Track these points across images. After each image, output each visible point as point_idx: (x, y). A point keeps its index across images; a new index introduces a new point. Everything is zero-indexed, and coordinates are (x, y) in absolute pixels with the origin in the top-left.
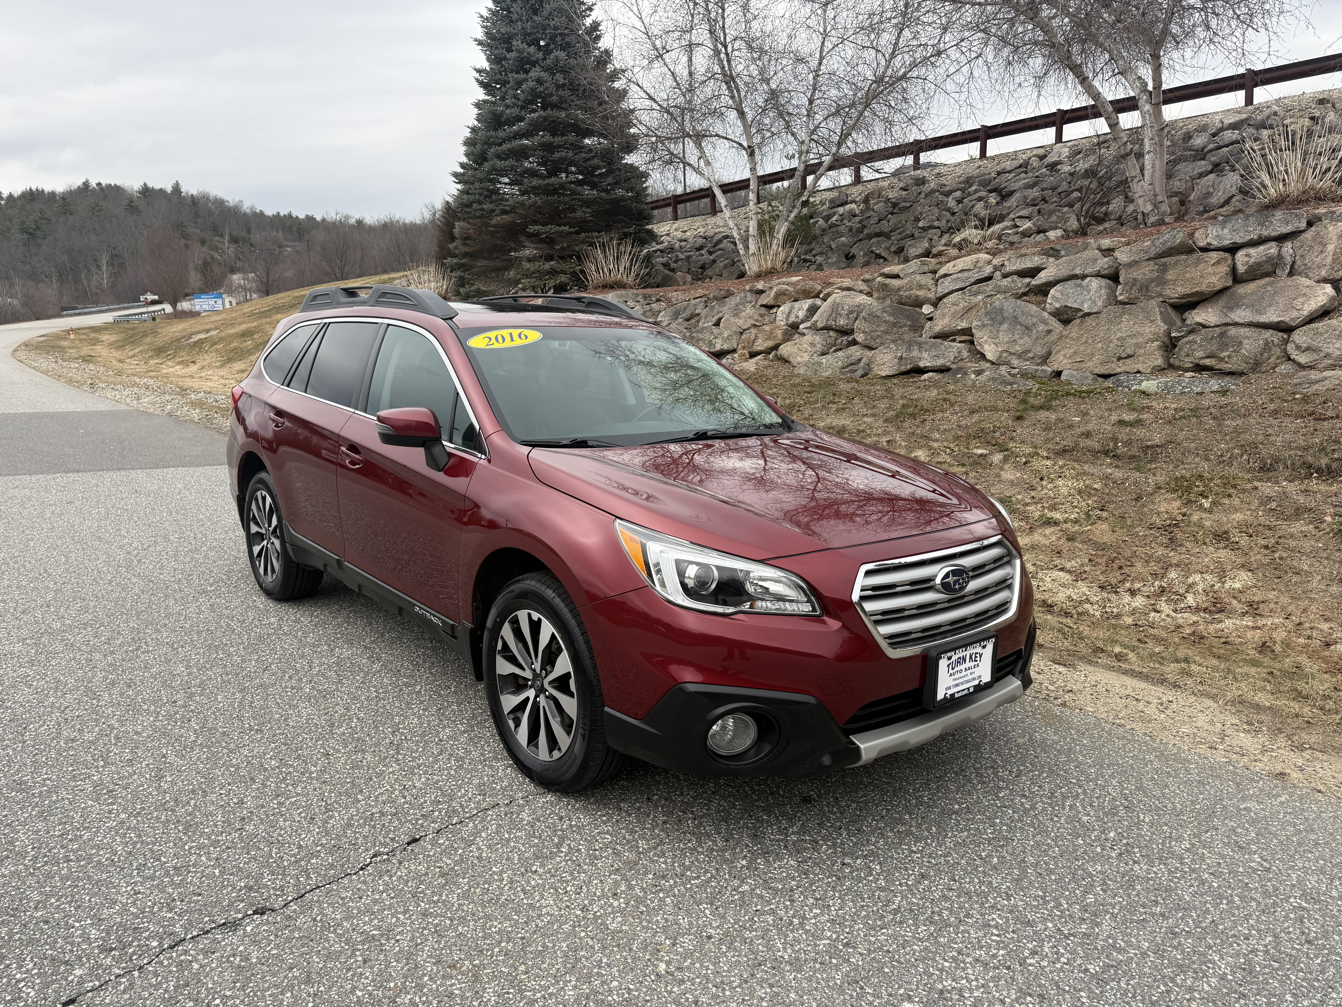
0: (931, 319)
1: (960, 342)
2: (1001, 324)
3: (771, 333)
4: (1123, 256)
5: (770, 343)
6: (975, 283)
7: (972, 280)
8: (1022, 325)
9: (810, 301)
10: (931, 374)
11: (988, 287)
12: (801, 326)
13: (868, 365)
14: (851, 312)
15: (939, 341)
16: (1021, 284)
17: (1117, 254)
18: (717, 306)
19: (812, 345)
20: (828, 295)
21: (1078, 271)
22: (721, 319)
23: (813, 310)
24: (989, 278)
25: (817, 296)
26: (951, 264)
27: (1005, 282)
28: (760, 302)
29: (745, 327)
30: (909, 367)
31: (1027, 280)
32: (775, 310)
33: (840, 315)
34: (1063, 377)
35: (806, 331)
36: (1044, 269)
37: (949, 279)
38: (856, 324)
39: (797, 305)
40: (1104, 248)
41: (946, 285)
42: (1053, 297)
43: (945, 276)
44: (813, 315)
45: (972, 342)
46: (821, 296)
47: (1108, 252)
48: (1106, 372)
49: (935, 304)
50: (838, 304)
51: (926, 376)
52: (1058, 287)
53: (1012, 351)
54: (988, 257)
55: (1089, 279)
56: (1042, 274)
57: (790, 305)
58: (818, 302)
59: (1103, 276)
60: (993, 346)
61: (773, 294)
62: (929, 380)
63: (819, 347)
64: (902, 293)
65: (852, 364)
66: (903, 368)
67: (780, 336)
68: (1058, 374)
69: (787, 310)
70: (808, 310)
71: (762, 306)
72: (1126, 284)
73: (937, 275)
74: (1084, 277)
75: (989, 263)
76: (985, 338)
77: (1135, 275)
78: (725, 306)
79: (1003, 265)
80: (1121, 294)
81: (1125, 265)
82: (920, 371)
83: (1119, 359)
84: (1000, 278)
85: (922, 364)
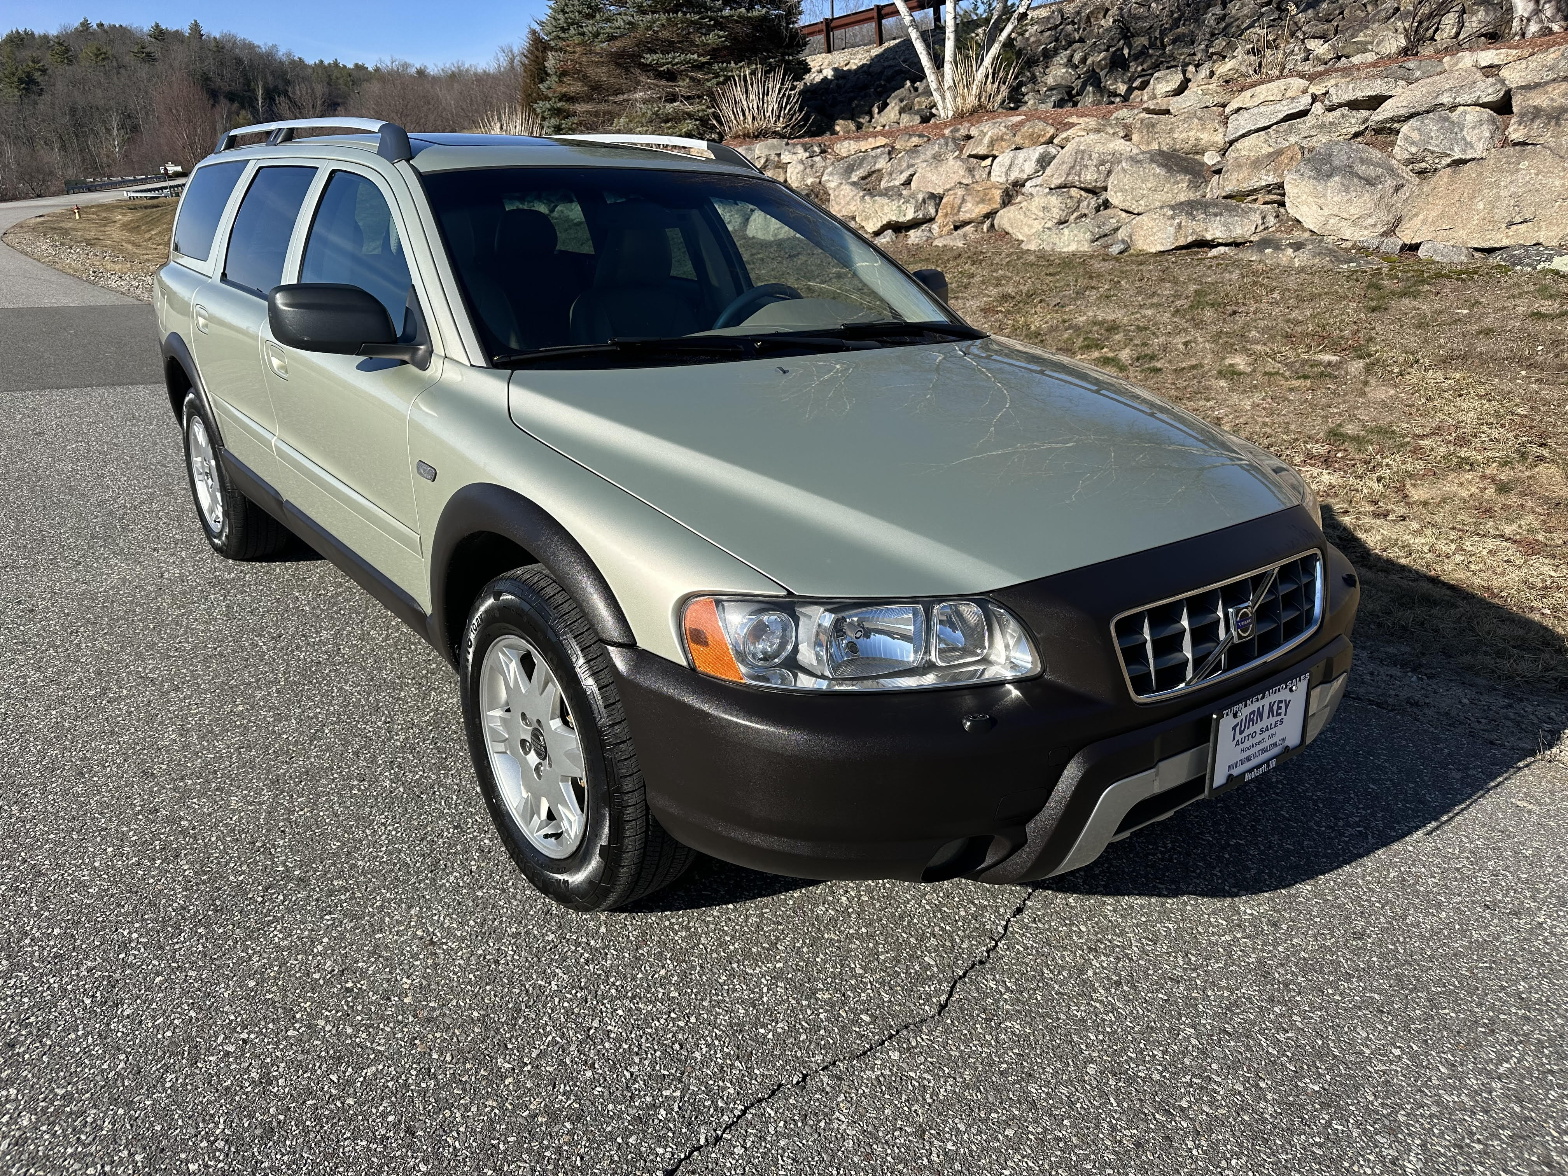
0: (1218, 172)
1: (1265, 203)
2: (1330, 176)
3: (986, 195)
4: (1513, 76)
5: (984, 209)
6: (1285, 120)
7: (1281, 116)
8: (1360, 178)
9: (1041, 149)
10: (1222, 249)
11: (1304, 125)
12: (1028, 184)
13: (1130, 237)
14: (1103, 163)
15: (1233, 202)
16: (1354, 121)
17: (1504, 73)
18: (906, 158)
19: (1045, 209)
20: (1067, 139)
21: (1445, 99)
22: (912, 175)
23: (1044, 162)
24: (1304, 113)
25: (1050, 141)
26: (1248, 93)
27: (1331, 117)
28: (967, 152)
29: (948, 187)
30: (1190, 239)
31: (1364, 113)
32: (988, 162)
33: (1086, 166)
34: (1421, 253)
35: (1034, 191)
36: (1391, 97)
37: (1246, 114)
38: (1111, 180)
39: (1021, 154)
40: (1484, 64)
41: (1241, 123)
42: (1407, 138)
43: (1238, 110)
44: (1044, 169)
45: (1282, 204)
46: (1056, 141)
47: (1491, 70)
48: (1487, 245)
49: (1223, 152)
50: (1083, 152)
51: (1215, 252)
52: (1413, 122)
53: (1345, 215)
54: (1304, 83)
55: (1461, 109)
56: (1387, 104)
57: (1011, 154)
58: (1052, 150)
59: (1483, 105)
60: (1315, 208)
61: (986, 140)
62: (1223, 256)
63: (1056, 214)
64: (1175, 136)
65: (1105, 235)
66: (1182, 242)
67: (998, 199)
68: (1415, 247)
69: (1007, 163)
70: (1038, 161)
71: (970, 156)
72: (1522, 116)
73: (1228, 110)
74: (1453, 108)
75: (1305, 91)
76: (1304, 197)
77: (1537, 102)
78: (918, 157)
79: (1327, 92)
80: (1516, 130)
81: (1522, 87)
82: (1211, 245)
83: (1510, 224)
84: (1320, 111)
85: (1209, 237)
